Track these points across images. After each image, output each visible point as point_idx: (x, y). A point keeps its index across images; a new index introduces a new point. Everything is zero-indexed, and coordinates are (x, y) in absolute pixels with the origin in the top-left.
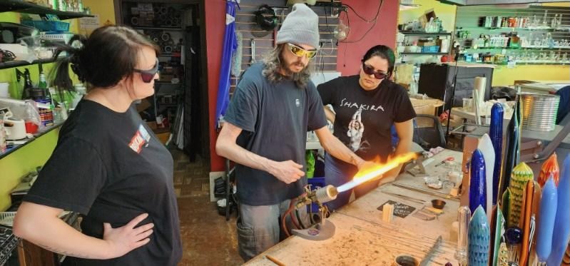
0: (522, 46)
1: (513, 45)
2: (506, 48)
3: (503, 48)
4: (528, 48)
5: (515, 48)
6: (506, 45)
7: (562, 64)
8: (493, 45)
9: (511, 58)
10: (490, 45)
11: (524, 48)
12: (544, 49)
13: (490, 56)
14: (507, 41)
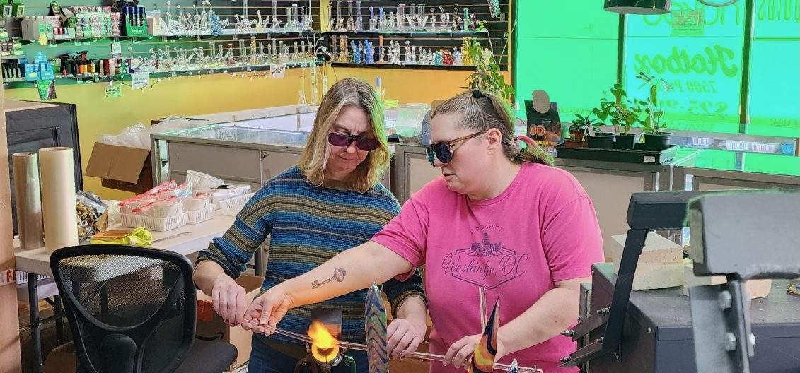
0: (156, 33)
1: (133, 31)
2: (120, 39)
3: (112, 39)
4: (169, 38)
5: (139, 39)
6: (117, 32)
7: (245, 69)
8: (87, 33)
9: (135, 63)
10: (80, 33)
11: (160, 38)
12: (203, 37)
13: (89, 62)
14: (117, 23)
